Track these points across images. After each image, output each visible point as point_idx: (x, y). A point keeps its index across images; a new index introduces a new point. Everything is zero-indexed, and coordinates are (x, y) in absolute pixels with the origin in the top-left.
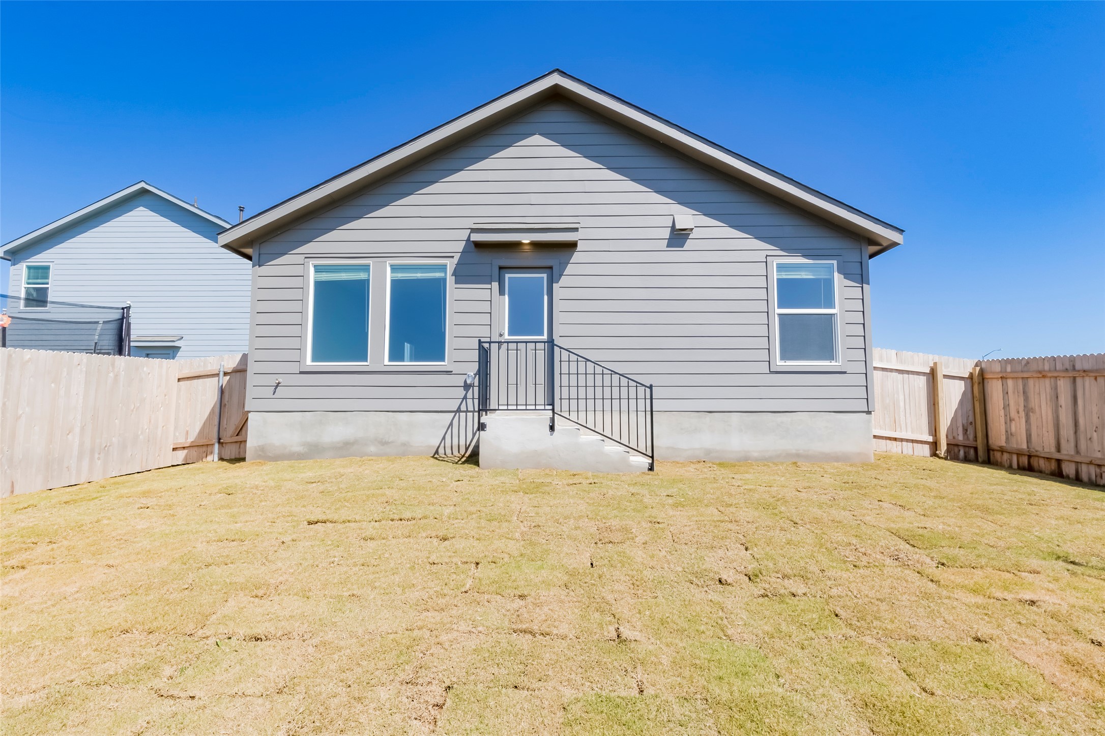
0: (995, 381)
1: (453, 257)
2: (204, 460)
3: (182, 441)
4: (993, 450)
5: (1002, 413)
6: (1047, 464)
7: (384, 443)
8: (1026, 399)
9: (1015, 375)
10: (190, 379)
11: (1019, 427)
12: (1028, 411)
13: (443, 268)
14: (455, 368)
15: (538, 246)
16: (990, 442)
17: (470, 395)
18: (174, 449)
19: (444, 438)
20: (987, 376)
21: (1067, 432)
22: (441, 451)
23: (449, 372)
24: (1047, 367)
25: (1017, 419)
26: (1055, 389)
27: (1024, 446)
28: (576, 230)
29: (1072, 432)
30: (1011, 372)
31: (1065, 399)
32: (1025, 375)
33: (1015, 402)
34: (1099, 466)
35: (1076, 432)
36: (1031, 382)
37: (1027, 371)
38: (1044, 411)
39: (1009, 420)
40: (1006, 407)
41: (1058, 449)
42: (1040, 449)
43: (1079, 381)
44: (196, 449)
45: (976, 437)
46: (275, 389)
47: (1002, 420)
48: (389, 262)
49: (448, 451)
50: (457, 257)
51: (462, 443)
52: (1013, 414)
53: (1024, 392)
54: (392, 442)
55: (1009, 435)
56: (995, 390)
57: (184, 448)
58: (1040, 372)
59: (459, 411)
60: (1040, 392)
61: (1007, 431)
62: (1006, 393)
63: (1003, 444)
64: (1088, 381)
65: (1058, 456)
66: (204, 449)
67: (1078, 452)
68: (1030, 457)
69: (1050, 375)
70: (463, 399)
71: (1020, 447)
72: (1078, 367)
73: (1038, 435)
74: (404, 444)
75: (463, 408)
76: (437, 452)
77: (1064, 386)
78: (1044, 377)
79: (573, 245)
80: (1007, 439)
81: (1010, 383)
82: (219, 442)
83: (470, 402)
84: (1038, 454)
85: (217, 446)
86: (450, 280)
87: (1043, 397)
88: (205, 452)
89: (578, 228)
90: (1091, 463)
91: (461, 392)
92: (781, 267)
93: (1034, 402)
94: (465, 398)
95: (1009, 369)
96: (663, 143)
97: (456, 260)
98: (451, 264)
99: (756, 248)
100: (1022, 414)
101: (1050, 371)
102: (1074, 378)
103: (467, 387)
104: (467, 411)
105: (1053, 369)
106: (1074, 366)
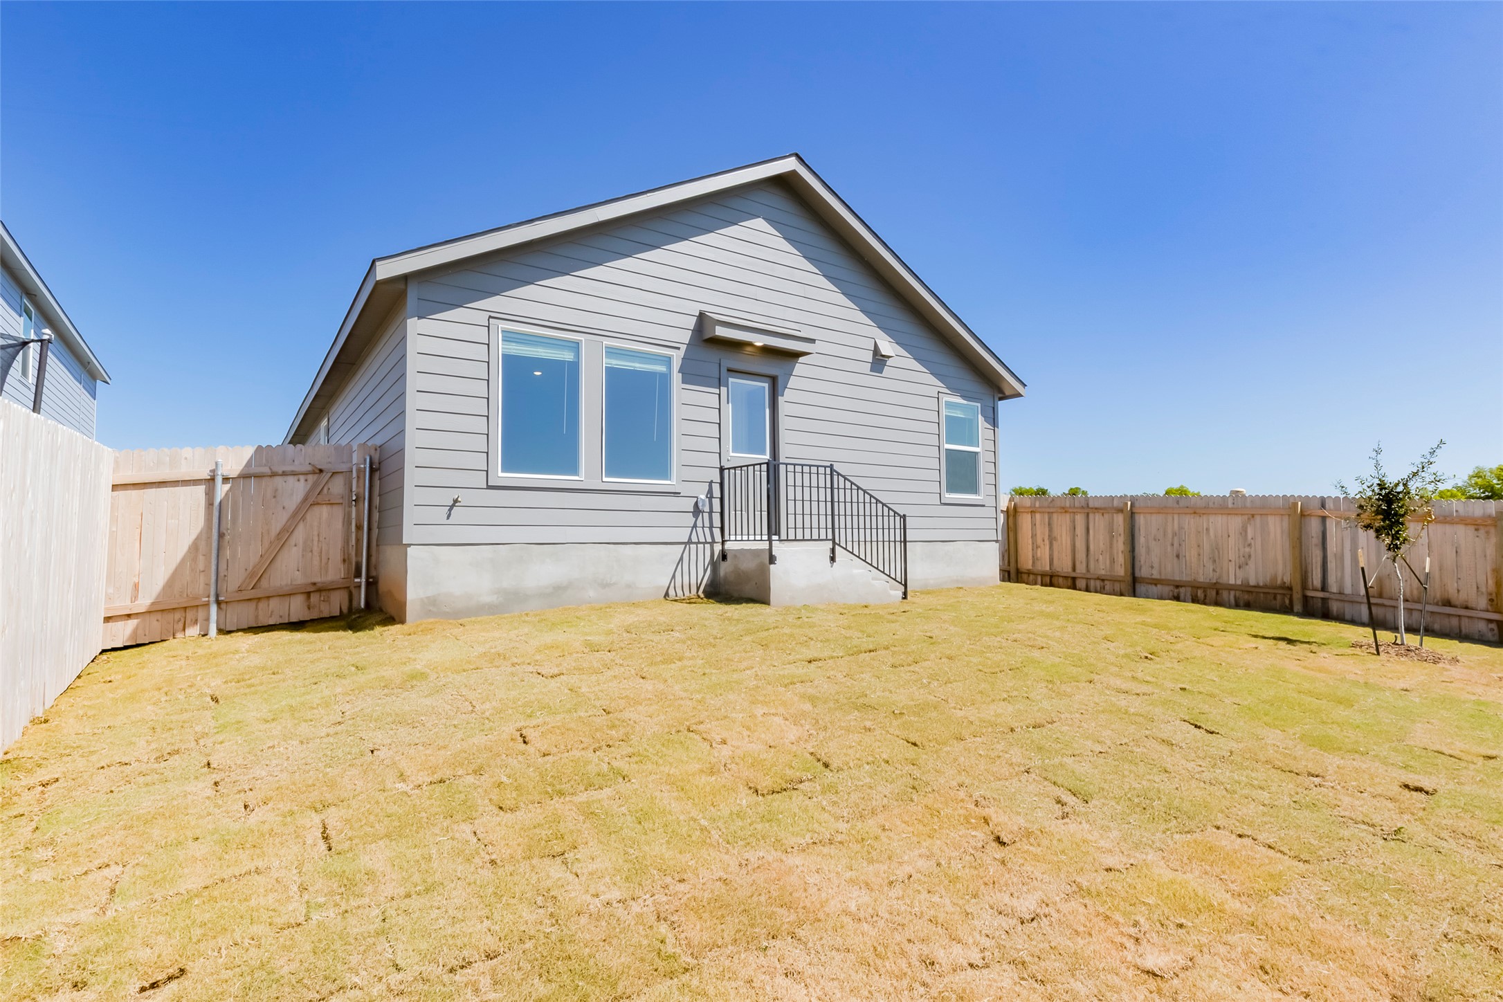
0: (1025, 515)
1: (679, 348)
2: (179, 635)
3: (123, 604)
4: (1022, 573)
5: (1030, 541)
6: (1065, 581)
7: (605, 585)
8: (1051, 530)
9: (1043, 510)
10: (137, 486)
11: (1044, 553)
12: (1052, 539)
13: (668, 361)
14: (684, 489)
15: (768, 351)
16: (1019, 566)
17: (699, 523)
18: (107, 619)
19: (674, 576)
20: (1019, 510)
21: (1081, 556)
22: (672, 592)
23: (676, 494)
24: (1068, 505)
25: (1042, 546)
26: (1074, 521)
27: (1048, 568)
28: (813, 341)
29: (1084, 556)
30: (1040, 507)
31: (1080, 530)
32: (1051, 510)
33: (1042, 532)
34: (1103, 580)
35: (1087, 556)
36: (1055, 516)
37: (1054, 507)
38: (1064, 539)
39: (1035, 547)
40: (1034, 536)
41: (1074, 569)
42: (1059, 570)
43: (1091, 516)
44: (159, 616)
45: (1009, 562)
46: (450, 510)
47: (1030, 547)
48: (607, 342)
49: (680, 593)
50: (684, 348)
51: (693, 582)
52: (1039, 541)
53: (1049, 524)
54: (615, 584)
55: (1035, 559)
56: (1025, 521)
57: (129, 616)
58: (1063, 508)
59: (690, 542)
60: (1062, 524)
61: (1033, 557)
62: (1034, 525)
63: (1030, 567)
64: (1098, 516)
65: (1073, 575)
66: (178, 615)
67: (1088, 570)
68: (1051, 577)
69: (1071, 510)
70: (693, 528)
71: (1043, 569)
72: (1091, 505)
73: (1059, 559)
74: (629, 586)
75: (694, 539)
76: (667, 594)
77: (1080, 519)
78: (1066, 512)
79: (796, 355)
80: (1033, 562)
81: (1038, 516)
82: (218, 603)
83: (700, 530)
84: (1059, 574)
85: (214, 609)
86: (676, 377)
87: (1064, 529)
88: (179, 620)
89: (815, 340)
90: (1098, 579)
91: (690, 519)
92: (948, 404)
93: (1056, 532)
94: (695, 526)
95: (1037, 505)
96: (867, 261)
97: (682, 353)
98: (677, 357)
99: (932, 384)
100: (1047, 542)
101: (1070, 507)
102: (1088, 514)
103: (697, 511)
104: (697, 543)
105: (1072, 505)
106: (1088, 504)
